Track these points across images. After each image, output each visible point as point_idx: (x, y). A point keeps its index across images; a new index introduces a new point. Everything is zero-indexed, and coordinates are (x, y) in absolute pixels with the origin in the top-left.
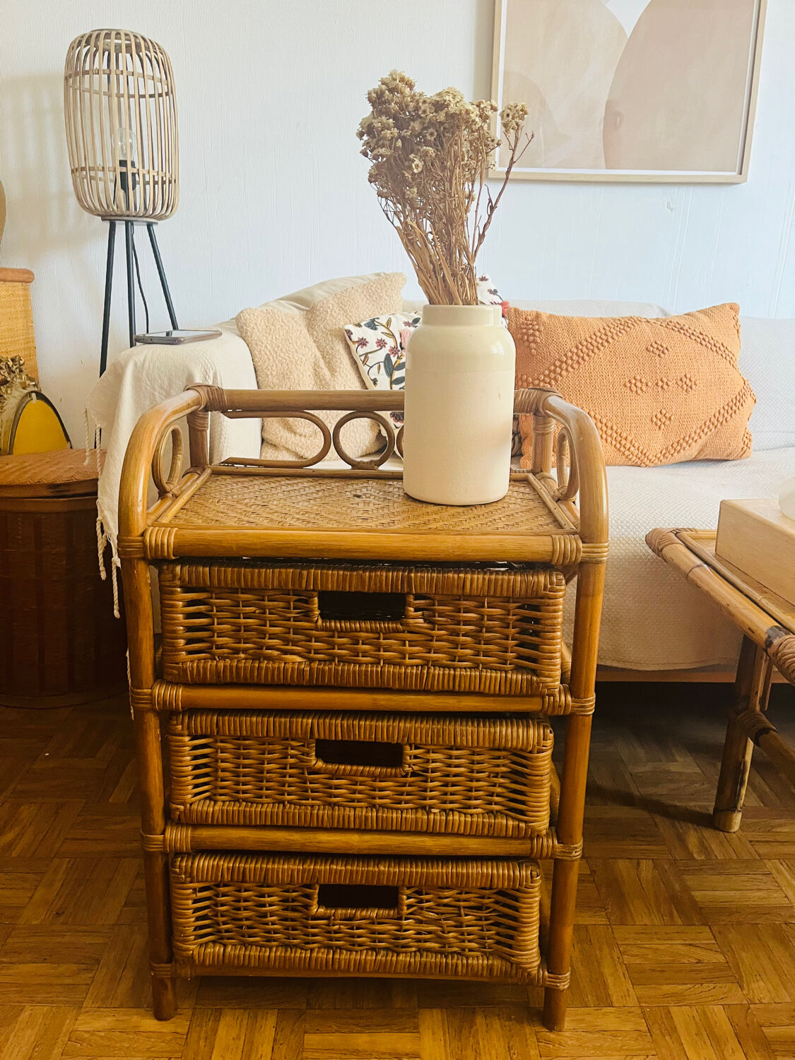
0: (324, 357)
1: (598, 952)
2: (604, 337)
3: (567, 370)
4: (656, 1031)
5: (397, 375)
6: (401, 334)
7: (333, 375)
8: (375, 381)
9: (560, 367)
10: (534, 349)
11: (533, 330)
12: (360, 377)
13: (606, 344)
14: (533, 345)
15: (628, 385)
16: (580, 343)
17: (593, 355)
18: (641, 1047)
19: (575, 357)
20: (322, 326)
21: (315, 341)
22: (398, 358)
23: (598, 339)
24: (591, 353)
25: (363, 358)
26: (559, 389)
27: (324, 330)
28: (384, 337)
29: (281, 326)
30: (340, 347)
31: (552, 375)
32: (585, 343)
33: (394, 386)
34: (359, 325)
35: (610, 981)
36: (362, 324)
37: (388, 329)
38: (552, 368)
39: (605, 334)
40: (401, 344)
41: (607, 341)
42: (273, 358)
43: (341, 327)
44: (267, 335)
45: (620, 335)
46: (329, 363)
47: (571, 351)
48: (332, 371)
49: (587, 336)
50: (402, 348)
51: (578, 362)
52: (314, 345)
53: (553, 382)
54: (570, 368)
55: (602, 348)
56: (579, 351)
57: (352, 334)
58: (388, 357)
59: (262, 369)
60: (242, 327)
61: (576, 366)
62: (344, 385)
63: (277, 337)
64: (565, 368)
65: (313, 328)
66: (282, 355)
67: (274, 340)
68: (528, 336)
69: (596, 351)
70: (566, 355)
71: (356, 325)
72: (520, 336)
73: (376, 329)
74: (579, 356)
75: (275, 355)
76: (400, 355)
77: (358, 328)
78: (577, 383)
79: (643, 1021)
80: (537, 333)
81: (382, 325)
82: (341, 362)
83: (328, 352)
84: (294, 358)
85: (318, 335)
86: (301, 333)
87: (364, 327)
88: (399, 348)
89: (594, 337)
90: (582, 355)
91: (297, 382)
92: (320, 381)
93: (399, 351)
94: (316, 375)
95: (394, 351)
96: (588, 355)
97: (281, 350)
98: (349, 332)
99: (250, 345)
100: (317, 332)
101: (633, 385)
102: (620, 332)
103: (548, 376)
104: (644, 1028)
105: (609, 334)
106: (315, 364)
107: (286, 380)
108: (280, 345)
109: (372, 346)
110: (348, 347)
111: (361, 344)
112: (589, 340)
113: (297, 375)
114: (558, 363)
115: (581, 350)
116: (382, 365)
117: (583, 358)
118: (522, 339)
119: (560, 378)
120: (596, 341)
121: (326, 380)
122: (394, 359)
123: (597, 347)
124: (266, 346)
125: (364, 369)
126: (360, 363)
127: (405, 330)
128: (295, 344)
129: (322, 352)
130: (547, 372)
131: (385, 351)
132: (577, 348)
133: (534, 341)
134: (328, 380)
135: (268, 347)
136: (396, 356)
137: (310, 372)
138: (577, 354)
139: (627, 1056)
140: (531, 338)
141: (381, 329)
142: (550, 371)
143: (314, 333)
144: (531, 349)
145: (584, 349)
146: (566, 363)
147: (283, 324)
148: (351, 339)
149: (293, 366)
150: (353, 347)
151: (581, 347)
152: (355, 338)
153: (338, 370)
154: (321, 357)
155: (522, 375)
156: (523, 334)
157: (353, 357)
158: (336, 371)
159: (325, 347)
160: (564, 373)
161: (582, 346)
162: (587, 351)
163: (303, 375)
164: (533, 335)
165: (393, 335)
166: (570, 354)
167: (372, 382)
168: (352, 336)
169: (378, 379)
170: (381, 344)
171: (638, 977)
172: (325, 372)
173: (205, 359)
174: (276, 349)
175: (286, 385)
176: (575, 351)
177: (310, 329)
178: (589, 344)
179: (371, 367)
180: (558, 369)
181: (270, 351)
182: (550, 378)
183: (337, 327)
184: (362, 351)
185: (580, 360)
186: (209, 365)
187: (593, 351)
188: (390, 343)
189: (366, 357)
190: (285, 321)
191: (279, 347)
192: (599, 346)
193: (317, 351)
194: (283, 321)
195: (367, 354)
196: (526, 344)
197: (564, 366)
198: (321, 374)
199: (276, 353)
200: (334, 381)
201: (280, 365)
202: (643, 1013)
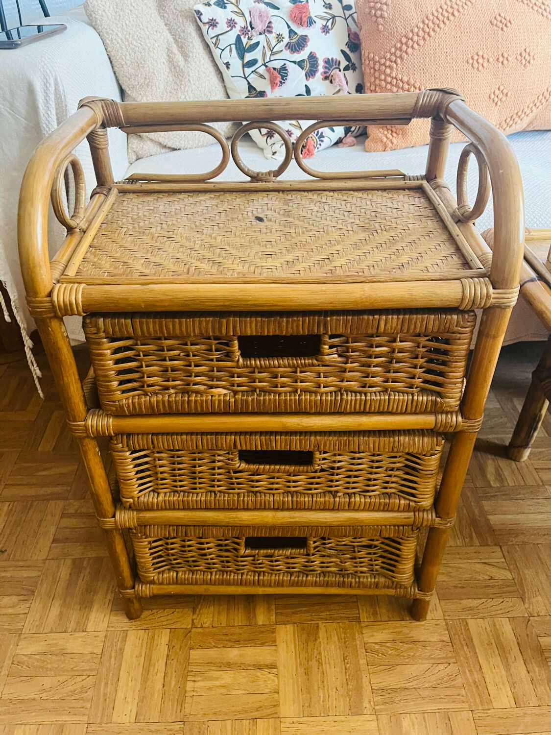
0: (176, 41)
2: (450, 10)
3: (412, 47)
4: (456, 641)
5: (248, 57)
6: (250, 12)
7: (186, 60)
8: (227, 65)
9: (406, 44)
10: (382, 24)
11: (381, 3)
12: (213, 60)
13: (451, 18)
14: (380, 20)
15: (471, 61)
16: (427, 18)
17: (439, 30)
18: (444, 655)
19: (421, 33)
20: (172, 7)
21: (166, 25)
22: (249, 38)
23: (444, 13)
24: (436, 28)
25: (214, 40)
26: (405, 68)
27: (174, 11)
28: (234, 17)
29: (131, 11)
30: (191, 30)
31: (398, 53)
32: (431, 17)
33: (246, 69)
34: (209, 5)
36: (212, 3)
37: (237, 6)
38: (399, 45)
39: (452, 7)
40: (251, 23)
41: (453, 14)
42: (125, 46)
43: (191, 7)
44: (117, 22)
45: (466, 7)
46: (182, 47)
47: (417, 26)
48: (186, 56)
49: (434, 9)
50: (252, 28)
51: (424, 39)
52: (165, 29)
53: (399, 61)
54: (416, 46)
55: (447, 22)
56: (426, 26)
57: (202, 14)
58: (238, 39)
59: (116, 59)
60: (91, 15)
61: (421, 42)
62: (198, 71)
63: (127, 22)
64: (411, 45)
65: (164, 10)
66: (134, 42)
67: (125, 27)
68: (376, 10)
69: (442, 25)
70: (412, 31)
71: (206, 5)
72: (367, 10)
73: (225, 7)
74: (424, 32)
75: (127, 43)
76: (250, 36)
77: (207, 7)
78: (422, 61)
79: (447, 632)
80: (385, 7)
81: (232, 3)
82: (194, 46)
83: (180, 35)
84: (146, 45)
85: (169, 16)
86: (151, 17)
87: (213, 5)
88: (249, 28)
89: (440, 10)
90: (427, 30)
91: (151, 70)
92: (175, 68)
93: (249, 31)
94: (170, 62)
95: (244, 31)
96: (434, 30)
97: (133, 36)
98: (199, 13)
99: (101, 34)
100: (168, 14)
101: (475, 62)
102: (466, 4)
103: (394, 54)
104: (447, 639)
105: (455, 7)
106: (168, 50)
107: (141, 69)
108: (131, 32)
109: (222, 27)
110: (199, 29)
111: (211, 25)
112: (436, 14)
113: (152, 63)
114: (404, 40)
115: (428, 25)
116: (233, 47)
117: (429, 34)
118: (369, 13)
119: (406, 56)
120: (442, 14)
121: (179, 67)
122: (244, 40)
123: (443, 21)
124: (117, 34)
125: (216, 52)
126: (212, 46)
127: (254, 7)
128: (146, 30)
129: (174, 35)
130: (393, 50)
131: (236, 31)
132: (423, 22)
133: (382, 16)
134: (182, 67)
135: (120, 35)
136: (247, 37)
137: (164, 59)
138: (423, 30)
139: (434, 664)
140: (379, 13)
141: (230, 7)
142: (396, 49)
143: (165, 15)
144: (378, 25)
145: (431, 24)
146: (412, 39)
147: (133, 8)
148: (201, 21)
149: (146, 53)
150: (204, 28)
151: (427, 22)
152: (205, 19)
153: (191, 54)
154: (172, 40)
155: (369, 53)
156: (371, 8)
157: (204, 40)
158: (189, 56)
159: (177, 30)
160: (410, 50)
161: (429, 20)
162: (433, 26)
163: (157, 63)
164: (381, 9)
165: (243, 14)
166: (416, 30)
167: (225, 66)
168: (202, 17)
169: (230, 63)
170: (231, 24)
172: (179, 58)
174: (127, 36)
175: (141, 75)
176: (421, 26)
177: (161, 11)
178: (435, 19)
179: (223, 50)
180: (404, 46)
181: (121, 39)
182: (396, 56)
183: (187, 8)
184: (213, 32)
185: (426, 36)
187: (438, 26)
188: (240, 22)
189: (217, 39)
190: (134, 4)
191: (129, 34)
192: (445, 20)
193: (169, 35)
194: (131, 5)
195: (218, 36)
196: (374, 19)
197: (410, 42)
198: (175, 60)
199: (128, 40)
200: (188, 67)
201: (133, 53)
202: (447, 624)
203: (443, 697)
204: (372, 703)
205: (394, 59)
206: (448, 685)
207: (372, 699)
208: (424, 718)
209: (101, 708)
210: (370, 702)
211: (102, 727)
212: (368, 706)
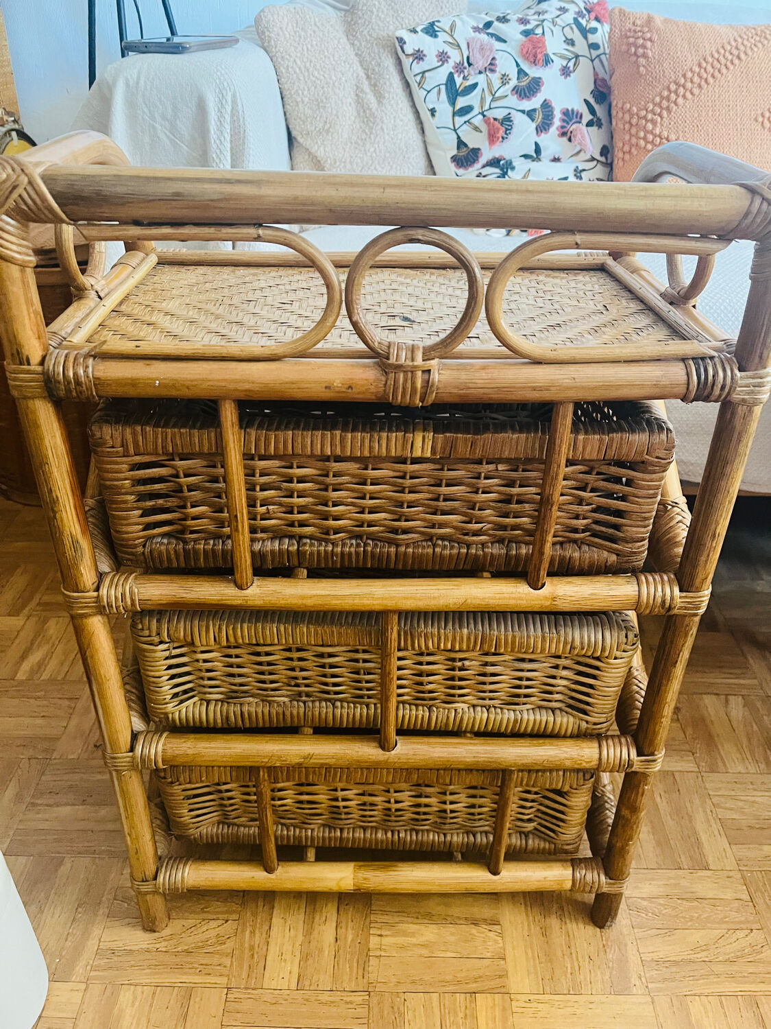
0: (368, 77)
1: (688, 804)
2: (735, 52)
3: (684, 97)
4: (759, 900)
5: (461, 102)
6: (468, 44)
7: (379, 102)
8: (433, 112)
9: (676, 92)
10: (643, 66)
11: (644, 39)
12: (414, 106)
13: (736, 61)
14: (642, 61)
15: (760, 119)
16: (705, 59)
17: (720, 75)
18: (743, 919)
19: (696, 79)
20: (365, 32)
21: (357, 55)
22: (464, 78)
23: (727, 54)
24: (716, 73)
25: (418, 78)
26: (672, 123)
27: (368, 38)
28: (447, 49)
29: (314, 32)
30: (389, 63)
31: (665, 104)
32: (710, 60)
33: (457, 118)
34: (414, 31)
35: (704, 838)
36: (419, 29)
37: (452, 36)
38: (666, 93)
39: (737, 48)
40: (468, 58)
41: (739, 58)
42: (304, 77)
43: (390, 34)
44: (296, 45)
45: (756, 49)
46: (375, 85)
47: (691, 70)
48: (380, 97)
49: (714, 50)
50: (470, 65)
51: (700, 86)
52: (356, 60)
53: (665, 113)
54: (688, 95)
55: (731, 67)
56: (703, 70)
57: (405, 43)
58: (451, 75)
59: (290, 93)
60: (263, 33)
61: (696, 91)
62: (395, 117)
63: (309, 46)
64: (682, 93)
65: (353, 36)
66: (316, 74)
67: (305, 52)
68: (637, 47)
69: (724, 70)
70: (684, 76)
71: (411, 31)
72: (624, 48)
73: (436, 36)
74: (701, 77)
75: (306, 74)
76: (466, 74)
77: (413, 35)
78: (696, 115)
79: (745, 887)
80: (649, 44)
81: (445, 31)
82: (391, 84)
83: (374, 70)
84: (331, 78)
85: (361, 45)
86: (339, 42)
87: (420, 33)
88: (466, 64)
89: (722, 51)
90: (705, 75)
91: (334, 112)
92: (364, 111)
93: (465, 68)
94: (359, 103)
95: (459, 68)
96: (713, 76)
97: (315, 66)
98: (401, 41)
99: (274, 59)
100: (359, 41)
101: (766, 120)
102: (755, 45)
103: (660, 105)
104: (745, 897)
105: (742, 48)
106: (358, 87)
107: (321, 110)
108: (313, 59)
109: (431, 60)
110: (399, 63)
111: (417, 58)
112: (716, 55)
113: (336, 102)
114: (673, 87)
115: (705, 69)
116: (443, 88)
117: (706, 80)
118: (628, 51)
119: (675, 108)
120: (724, 56)
121: (371, 110)
122: (458, 80)
123: (726, 65)
124: (295, 61)
125: (419, 94)
126: (414, 86)
127: (473, 38)
128: (332, 59)
129: (366, 70)
130: (658, 99)
131: (448, 68)
132: (700, 66)
133: (645, 56)
134: (373, 110)
135: (299, 62)
136: (462, 76)
137: (351, 99)
138: (699, 74)
139: (729, 930)
140: (641, 51)
141: (442, 36)
142: (662, 98)
143: (356, 42)
144: (638, 67)
145: (709, 68)
146: (684, 86)
147: (317, 29)
148: (403, 52)
149: (330, 89)
150: (406, 62)
151: (704, 65)
152: (409, 49)
153: (387, 95)
154: (365, 77)
155: (624, 103)
156: (629, 45)
157: (405, 77)
158: (384, 98)
159: (370, 63)
160: (680, 101)
161: (707, 62)
162: (712, 71)
163: (342, 103)
164: (644, 47)
165: (458, 46)
166: (689, 75)
167: (429, 114)
168: (405, 47)
169: (437, 109)
170: (443, 57)
171: (735, 834)
172: (371, 98)
173: (219, 74)
174: (308, 64)
175: (321, 117)
176: (697, 70)
177: (351, 37)
178: (715, 62)
179: (429, 92)
180: (673, 95)
181: (300, 68)
182: (661, 107)
183: (385, 35)
184: (418, 67)
185: (703, 83)
186: (225, 84)
187: (719, 71)
188: (455, 56)
189: (422, 76)
190: (318, 24)
191: (311, 62)
192: (729, 64)
193: (360, 68)
194: (315, 24)
195: (424, 72)
196: (634, 58)
197: (681, 90)
198: (365, 101)
199: (308, 70)
200: (383, 111)
201: (313, 88)
202: (743, 877)
203: (746, 975)
204: (643, 979)
205: (659, 111)
206: (752, 959)
207: (643, 974)
208: (721, 1003)
209: (246, 967)
210: (640, 978)
211: (249, 994)
212: (638, 983)
